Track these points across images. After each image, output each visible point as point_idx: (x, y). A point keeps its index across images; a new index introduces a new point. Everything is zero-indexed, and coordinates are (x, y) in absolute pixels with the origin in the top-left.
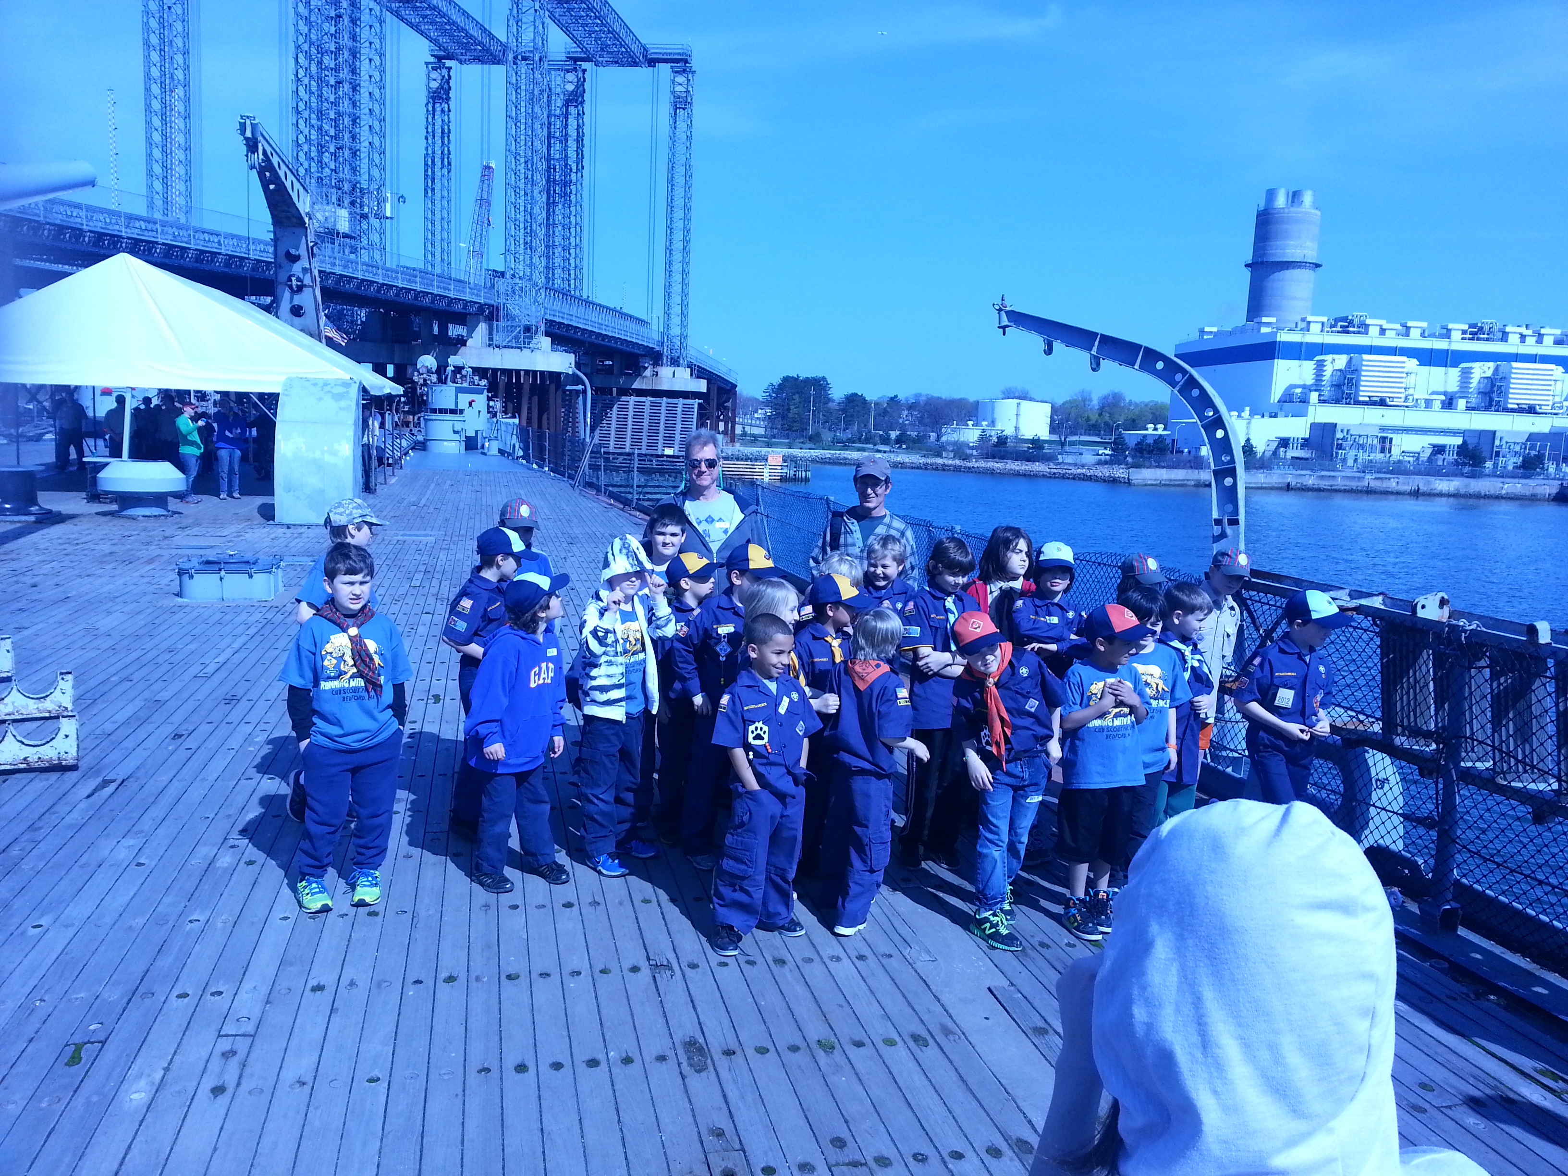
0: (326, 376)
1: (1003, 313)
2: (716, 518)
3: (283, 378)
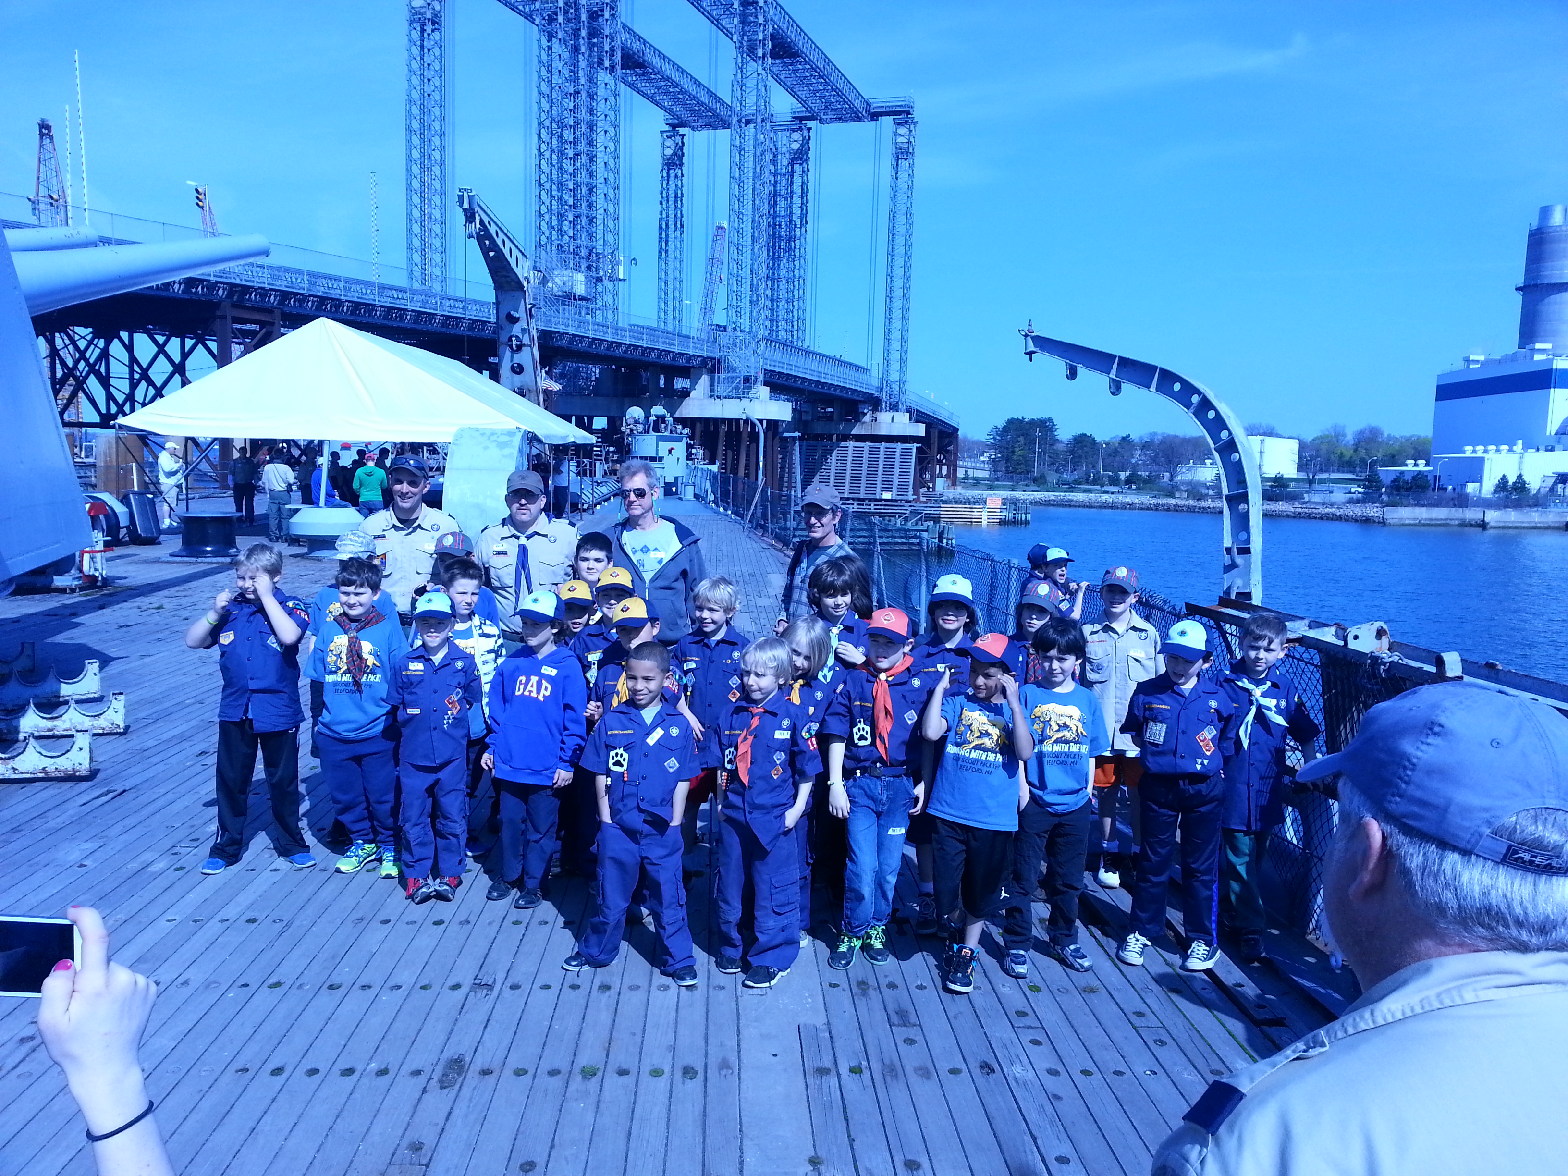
0: (494, 427)
1: (1029, 339)
2: (651, 548)
3: (455, 429)
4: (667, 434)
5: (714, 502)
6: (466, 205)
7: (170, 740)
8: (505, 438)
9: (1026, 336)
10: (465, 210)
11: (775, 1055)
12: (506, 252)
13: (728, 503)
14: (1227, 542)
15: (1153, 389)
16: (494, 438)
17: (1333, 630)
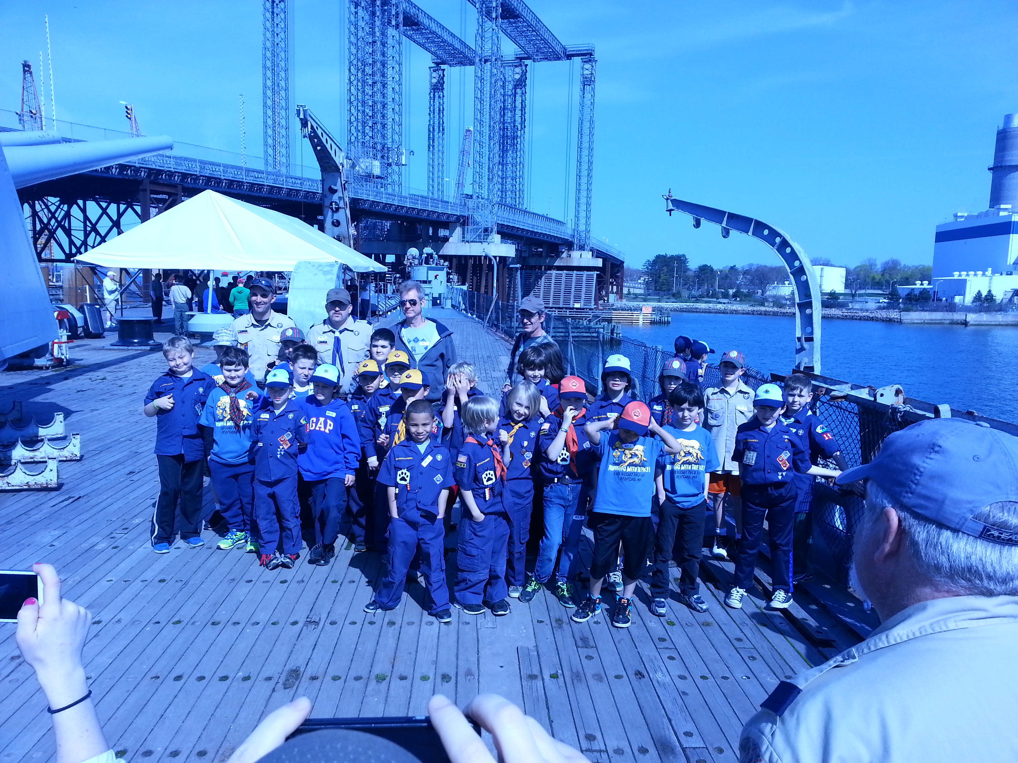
0: (321, 261)
1: (669, 201)
2: (420, 339)
3: (295, 263)
4: (434, 265)
5: (464, 310)
6: (302, 116)
7: (110, 464)
8: (328, 268)
9: (667, 199)
10: (301, 119)
11: (502, 667)
12: (328, 146)
13: (474, 311)
14: (798, 334)
15: (750, 233)
16: (321, 268)
17: (867, 390)
